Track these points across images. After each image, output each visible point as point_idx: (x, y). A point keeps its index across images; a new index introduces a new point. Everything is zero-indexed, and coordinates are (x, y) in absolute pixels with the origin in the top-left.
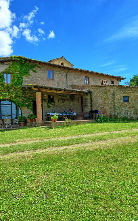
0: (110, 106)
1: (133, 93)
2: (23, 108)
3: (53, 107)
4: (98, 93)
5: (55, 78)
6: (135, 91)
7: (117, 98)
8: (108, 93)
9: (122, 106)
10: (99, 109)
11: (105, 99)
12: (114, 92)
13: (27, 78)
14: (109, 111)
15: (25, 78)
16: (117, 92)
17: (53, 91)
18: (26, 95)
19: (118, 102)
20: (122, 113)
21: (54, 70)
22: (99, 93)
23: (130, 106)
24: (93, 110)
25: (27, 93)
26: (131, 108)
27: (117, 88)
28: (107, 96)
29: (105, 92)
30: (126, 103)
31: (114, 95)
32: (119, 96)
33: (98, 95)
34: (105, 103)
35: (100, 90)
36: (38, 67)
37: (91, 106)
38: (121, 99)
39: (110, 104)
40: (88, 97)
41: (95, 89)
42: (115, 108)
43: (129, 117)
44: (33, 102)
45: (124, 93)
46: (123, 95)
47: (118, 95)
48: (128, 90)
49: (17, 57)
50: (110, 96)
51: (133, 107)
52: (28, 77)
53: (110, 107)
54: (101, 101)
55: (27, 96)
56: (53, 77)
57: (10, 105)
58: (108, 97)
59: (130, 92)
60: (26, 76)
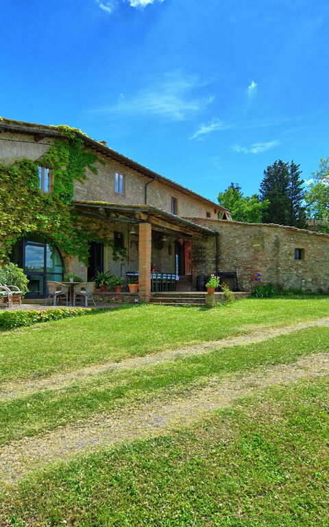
0: (269, 266)
1: (312, 243)
2: (70, 258)
3: (123, 260)
4: (238, 237)
5: (126, 191)
6: (316, 242)
7: (283, 251)
8: (265, 240)
9: (292, 267)
10: (238, 270)
11: (257, 251)
12: (278, 239)
13: (80, 184)
14: (267, 275)
15: (77, 185)
16: (284, 239)
17: (167, 223)
18: (76, 225)
19: (286, 258)
20: (291, 281)
21: (126, 173)
22: (240, 239)
23: (306, 268)
24: (221, 271)
25: (80, 221)
26: (307, 272)
27: (283, 231)
28: (263, 246)
29: (259, 238)
30: (300, 263)
31: (277, 244)
32: (287, 247)
33: (237, 242)
34: (256, 259)
35: (243, 232)
36: (100, 161)
37: (217, 262)
38: (290, 254)
39: (269, 262)
40: (209, 245)
41: (229, 229)
42: (278, 271)
43: (303, 289)
44: (89, 244)
45: (296, 243)
46: (294, 246)
47: (285, 245)
48: (303, 237)
49: (72, 131)
50: (269, 246)
51: (311, 270)
52: (83, 183)
53: (270, 269)
54: (245, 255)
55: (80, 228)
56: (124, 189)
57: (43, 248)
58: (266, 247)
59: (308, 241)
60: (79, 180)
